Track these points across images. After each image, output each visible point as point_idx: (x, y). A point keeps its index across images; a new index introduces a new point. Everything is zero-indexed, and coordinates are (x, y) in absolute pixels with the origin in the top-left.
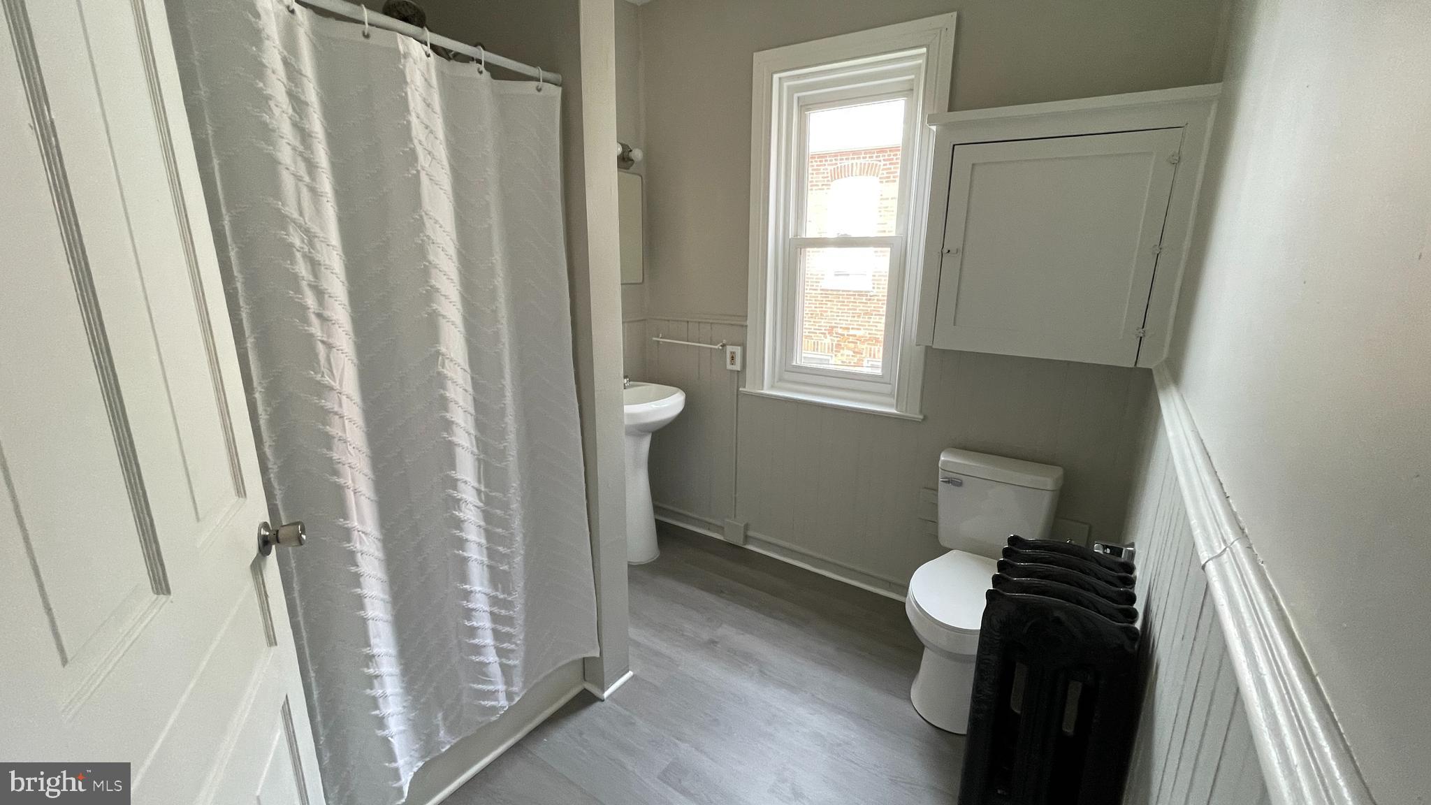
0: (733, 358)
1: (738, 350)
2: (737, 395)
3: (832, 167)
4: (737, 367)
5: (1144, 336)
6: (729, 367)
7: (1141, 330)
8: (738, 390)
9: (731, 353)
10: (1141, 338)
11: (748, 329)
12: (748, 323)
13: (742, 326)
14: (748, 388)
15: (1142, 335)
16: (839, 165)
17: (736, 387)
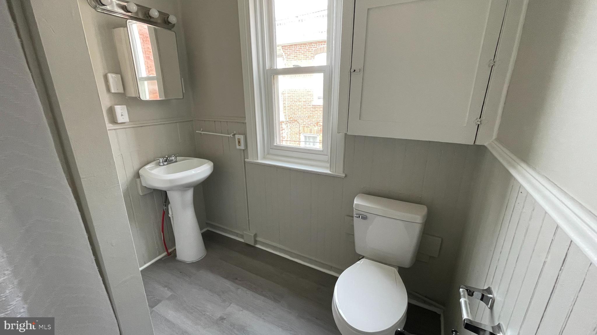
0: (239, 142)
1: (242, 137)
2: (245, 163)
3: (315, 49)
4: (242, 147)
5: (481, 123)
6: (238, 147)
7: (479, 120)
8: (244, 161)
9: (238, 139)
10: (479, 125)
11: (247, 124)
12: (246, 121)
13: (243, 123)
14: (250, 160)
15: (479, 123)
16: (318, 48)
17: (243, 159)
